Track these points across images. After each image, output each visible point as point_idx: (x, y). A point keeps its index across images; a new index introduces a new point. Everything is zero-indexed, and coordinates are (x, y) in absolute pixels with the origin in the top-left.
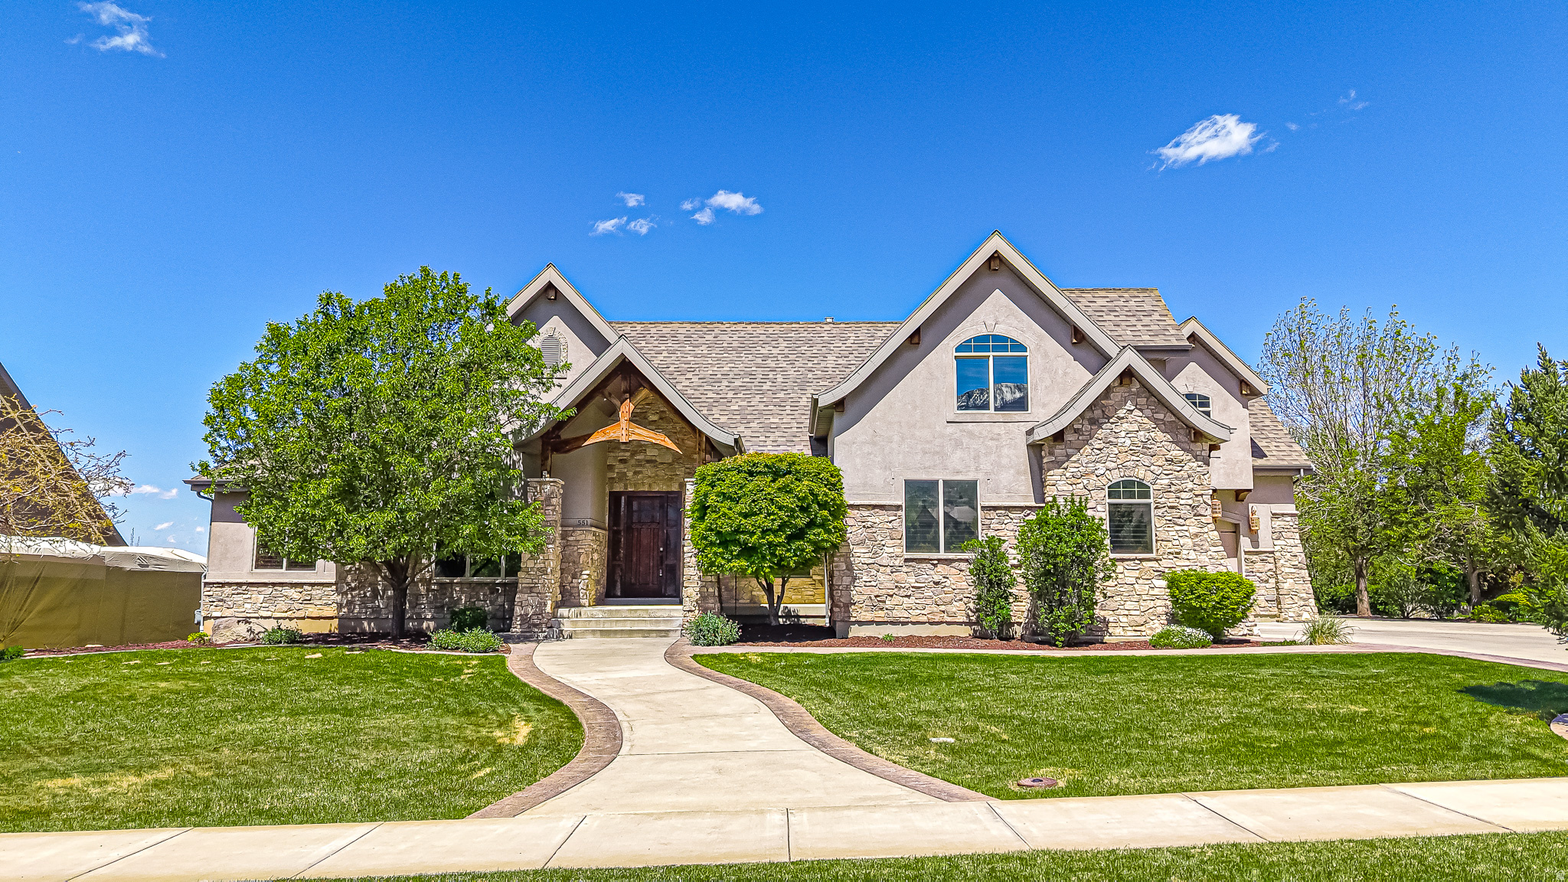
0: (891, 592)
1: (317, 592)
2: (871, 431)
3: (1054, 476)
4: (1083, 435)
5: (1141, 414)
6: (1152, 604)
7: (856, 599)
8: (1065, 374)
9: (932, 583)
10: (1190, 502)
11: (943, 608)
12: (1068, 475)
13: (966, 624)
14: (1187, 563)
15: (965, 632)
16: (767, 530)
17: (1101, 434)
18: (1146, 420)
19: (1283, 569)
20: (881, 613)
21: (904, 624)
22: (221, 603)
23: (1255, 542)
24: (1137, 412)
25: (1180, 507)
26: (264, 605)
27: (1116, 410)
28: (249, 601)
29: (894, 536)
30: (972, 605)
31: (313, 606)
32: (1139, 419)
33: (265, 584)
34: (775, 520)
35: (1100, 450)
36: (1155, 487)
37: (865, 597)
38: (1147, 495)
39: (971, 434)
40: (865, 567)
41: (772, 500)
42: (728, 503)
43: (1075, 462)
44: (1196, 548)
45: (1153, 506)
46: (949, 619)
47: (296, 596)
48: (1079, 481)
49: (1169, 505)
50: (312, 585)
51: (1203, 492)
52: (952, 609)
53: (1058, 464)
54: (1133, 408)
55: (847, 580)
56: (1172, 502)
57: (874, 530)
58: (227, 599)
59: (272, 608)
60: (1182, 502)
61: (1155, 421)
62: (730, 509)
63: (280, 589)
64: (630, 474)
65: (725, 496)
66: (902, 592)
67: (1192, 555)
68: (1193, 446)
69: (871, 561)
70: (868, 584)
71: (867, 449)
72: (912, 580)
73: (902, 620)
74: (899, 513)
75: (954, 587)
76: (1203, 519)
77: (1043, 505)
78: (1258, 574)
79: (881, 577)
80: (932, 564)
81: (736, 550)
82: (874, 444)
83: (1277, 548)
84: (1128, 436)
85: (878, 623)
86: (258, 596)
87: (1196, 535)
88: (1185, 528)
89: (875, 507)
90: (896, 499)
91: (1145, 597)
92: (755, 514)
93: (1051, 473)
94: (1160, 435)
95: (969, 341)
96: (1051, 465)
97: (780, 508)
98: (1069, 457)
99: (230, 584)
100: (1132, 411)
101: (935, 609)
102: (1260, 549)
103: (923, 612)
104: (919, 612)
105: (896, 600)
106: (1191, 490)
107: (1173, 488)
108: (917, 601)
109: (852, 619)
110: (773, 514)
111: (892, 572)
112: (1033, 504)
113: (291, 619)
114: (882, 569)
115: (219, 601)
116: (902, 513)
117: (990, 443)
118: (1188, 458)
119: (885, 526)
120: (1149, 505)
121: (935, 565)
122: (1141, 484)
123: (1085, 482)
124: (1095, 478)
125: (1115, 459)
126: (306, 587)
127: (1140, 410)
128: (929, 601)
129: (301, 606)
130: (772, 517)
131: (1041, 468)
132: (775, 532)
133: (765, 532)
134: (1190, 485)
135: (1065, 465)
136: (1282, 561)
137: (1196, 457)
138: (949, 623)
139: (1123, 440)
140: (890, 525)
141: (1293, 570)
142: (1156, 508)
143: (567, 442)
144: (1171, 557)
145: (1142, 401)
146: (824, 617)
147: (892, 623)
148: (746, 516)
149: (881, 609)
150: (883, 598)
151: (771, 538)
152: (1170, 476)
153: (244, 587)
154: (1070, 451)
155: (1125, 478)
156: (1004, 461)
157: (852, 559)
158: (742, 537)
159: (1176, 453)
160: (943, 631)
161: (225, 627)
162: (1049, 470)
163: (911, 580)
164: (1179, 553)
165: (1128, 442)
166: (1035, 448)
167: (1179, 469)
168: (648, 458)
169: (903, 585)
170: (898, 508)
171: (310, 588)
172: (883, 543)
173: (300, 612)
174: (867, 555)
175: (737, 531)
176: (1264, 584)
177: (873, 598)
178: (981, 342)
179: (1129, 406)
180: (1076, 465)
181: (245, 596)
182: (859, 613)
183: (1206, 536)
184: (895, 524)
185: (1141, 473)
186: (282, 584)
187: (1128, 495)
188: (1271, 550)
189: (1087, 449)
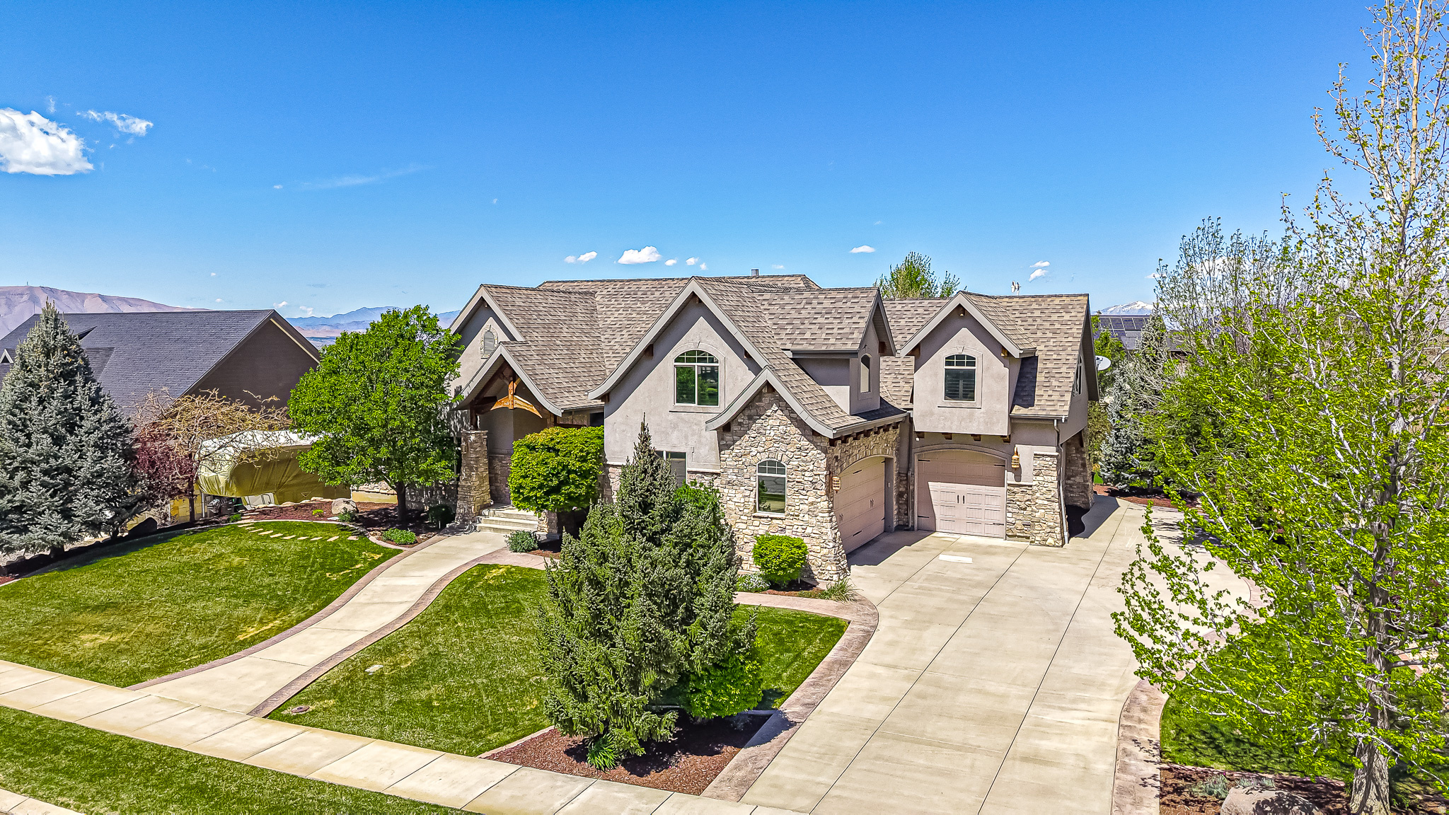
2: (625, 415)
3: (725, 454)
4: (744, 427)
5: (782, 415)
8: (742, 379)
10: (812, 479)
12: (732, 454)
14: (802, 523)
17: (755, 426)
18: (785, 418)
19: (1037, 501)
23: (1018, 477)
24: (779, 412)
25: (804, 482)
27: (766, 410)
32: (780, 417)
35: (754, 438)
36: (788, 467)
38: (783, 472)
39: (683, 420)
43: (737, 446)
44: (810, 513)
45: (787, 480)
48: (740, 459)
49: (797, 480)
51: (820, 473)
53: (727, 447)
56: (799, 478)
60: (806, 479)
61: (791, 419)
67: (807, 518)
71: (623, 427)
76: (818, 492)
77: (723, 472)
78: (1018, 503)
83: (1035, 483)
84: (773, 429)
87: (812, 503)
94: (793, 430)
95: (683, 354)
96: (723, 447)
98: (734, 442)
100: (776, 411)
102: (1021, 483)
106: (812, 471)
107: (800, 468)
112: (717, 471)
117: (694, 427)
118: (812, 447)
120: (784, 479)
122: (779, 464)
123: (744, 460)
124: (750, 458)
125: (763, 445)
127: (782, 411)
134: (812, 467)
136: (1038, 494)
137: (817, 447)
139: (769, 432)
141: (1046, 502)
142: (789, 481)
144: (792, 518)
145: (781, 405)
152: (799, 460)
154: (735, 438)
155: (769, 459)
156: (702, 440)
159: (805, 443)
162: (723, 450)
165: (772, 433)
166: (719, 431)
178: (692, 356)
179: (775, 407)
180: (739, 448)
185: (780, 456)
187: (771, 471)
188: (1030, 484)
189: (747, 436)
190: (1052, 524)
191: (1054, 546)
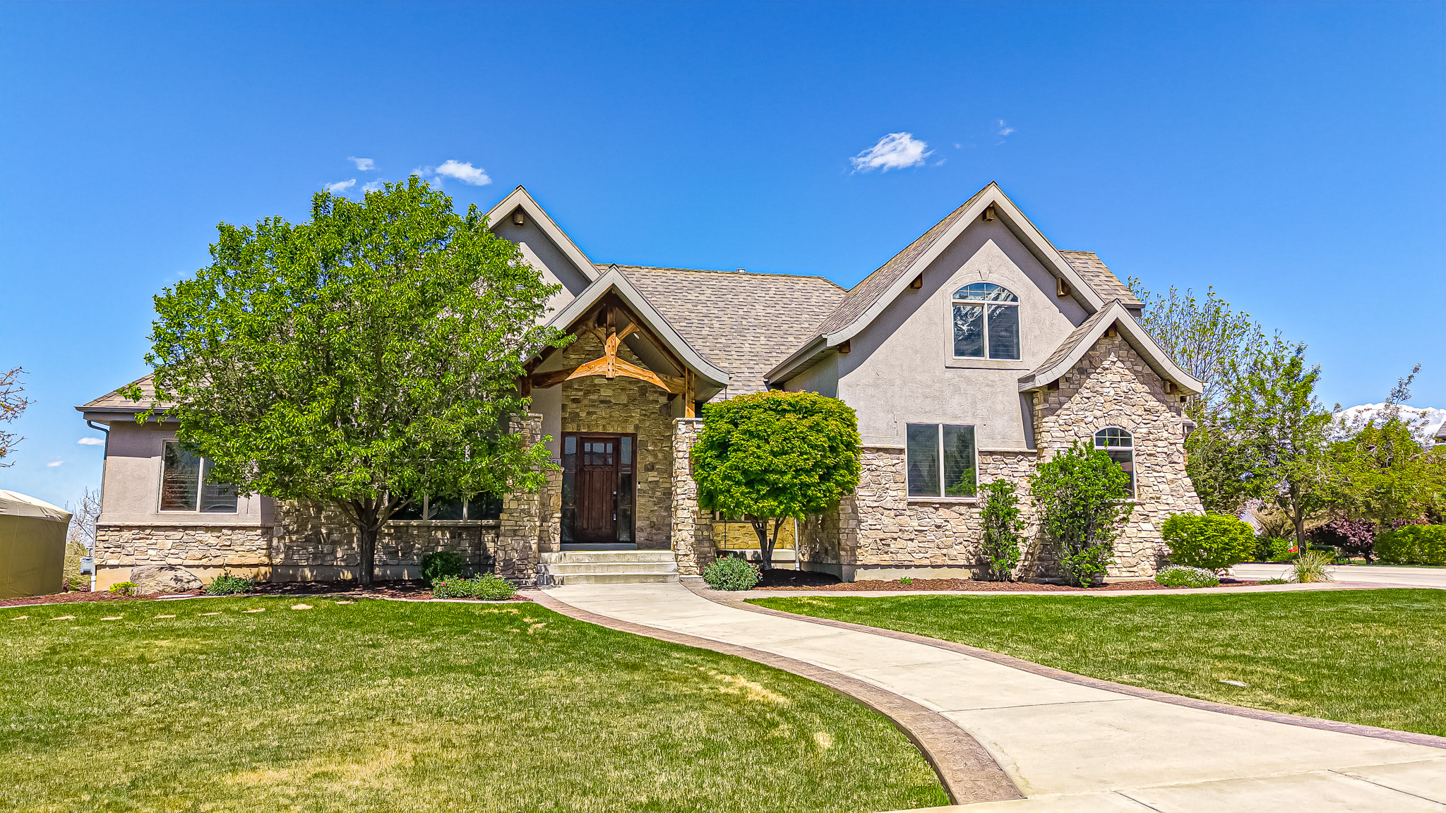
0: (895, 535)
1: (238, 536)
2: (874, 374)
3: (1049, 422)
4: (1073, 383)
5: (1123, 366)
6: (1140, 546)
7: (862, 542)
8: (1052, 324)
9: (933, 527)
10: (1166, 450)
11: (944, 551)
12: (1061, 422)
13: (966, 567)
14: (1167, 507)
15: (964, 574)
16: (801, 469)
17: (1089, 383)
18: (1127, 372)
20: (886, 557)
21: (908, 567)
22: (119, 550)
24: (1119, 364)
25: (1157, 455)
26: (172, 551)
27: (1102, 361)
28: (153, 547)
29: (897, 479)
30: (971, 549)
31: (234, 553)
32: (1121, 370)
33: (175, 528)
34: (808, 459)
35: (1088, 398)
36: (1136, 435)
37: (870, 541)
38: (1127, 442)
39: (968, 381)
40: (870, 510)
41: (803, 439)
42: (755, 441)
43: (1067, 409)
44: (1174, 493)
45: (1134, 453)
46: (950, 563)
47: (213, 541)
48: (1071, 428)
49: (1149, 452)
50: (233, 528)
51: (1176, 441)
52: (953, 552)
53: (1052, 411)
54: (1115, 359)
55: (853, 523)
56: (1151, 450)
57: (878, 473)
58: (127, 545)
59: (183, 555)
60: (1159, 450)
61: (1135, 372)
62: (759, 447)
63: (193, 533)
64: (583, 415)
65: (752, 434)
66: (906, 536)
67: (1171, 500)
68: (1167, 398)
69: (876, 504)
70: (873, 527)
71: (870, 391)
72: (915, 523)
73: (906, 563)
74: (902, 456)
75: (954, 530)
76: (1177, 466)
77: (1036, 451)
79: (886, 520)
80: (934, 508)
81: (764, 490)
82: (877, 386)
84: (1112, 386)
85: (883, 567)
86: (165, 542)
87: (1172, 481)
88: (1162, 474)
89: (879, 450)
90: (899, 443)
91: (1134, 540)
92: (785, 453)
93: (1046, 419)
94: (1139, 387)
95: (966, 288)
96: (1045, 412)
97: (813, 447)
98: (1061, 404)
99: (130, 528)
100: (1115, 362)
101: (937, 552)
103: (926, 555)
104: (922, 555)
105: (900, 543)
106: (1166, 439)
107: (1151, 437)
108: (921, 545)
109: (859, 563)
110: (806, 454)
111: (896, 516)
112: (1025, 449)
113: (206, 567)
114: (886, 512)
115: (116, 547)
116: (905, 457)
117: (986, 389)
118: (1164, 408)
119: (889, 470)
120: (1131, 452)
121: (936, 509)
122: (1123, 433)
123: (1076, 429)
124: (1084, 426)
125: (1101, 408)
126: (224, 531)
127: (1122, 362)
128: (931, 545)
129: (219, 553)
130: (805, 456)
131: (1032, 416)
132: (808, 472)
133: (798, 471)
134: (1166, 434)
135: (1058, 412)
137: (1169, 408)
138: (950, 566)
139: (1108, 390)
140: (893, 469)
142: (1137, 455)
143: (548, 376)
144: (1153, 501)
145: (1123, 353)
146: (794, 562)
147: (897, 567)
148: (775, 454)
149: (886, 553)
150: (888, 542)
151: (804, 478)
152: (1148, 426)
153: (148, 531)
154: (1062, 399)
155: (1110, 427)
156: (999, 407)
157: (857, 502)
158: (773, 477)
159: (1153, 403)
160: (945, 574)
161: (147, 576)
162: (1044, 417)
163: (913, 524)
164: (1159, 498)
165: (1112, 392)
166: (1028, 397)
167: (1156, 418)
168: (602, 398)
169: (907, 529)
170: (901, 451)
171: (230, 532)
172: (887, 486)
173: (217, 559)
174: (872, 498)
175: (766, 471)
177: (878, 541)
178: (976, 289)
179: (1113, 357)
180: (1068, 412)
181: (148, 542)
182: (865, 557)
183: (1180, 482)
184: (898, 467)
185: (1124, 422)
186: (195, 528)
187: (1112, 442)
189: (1077, 398)
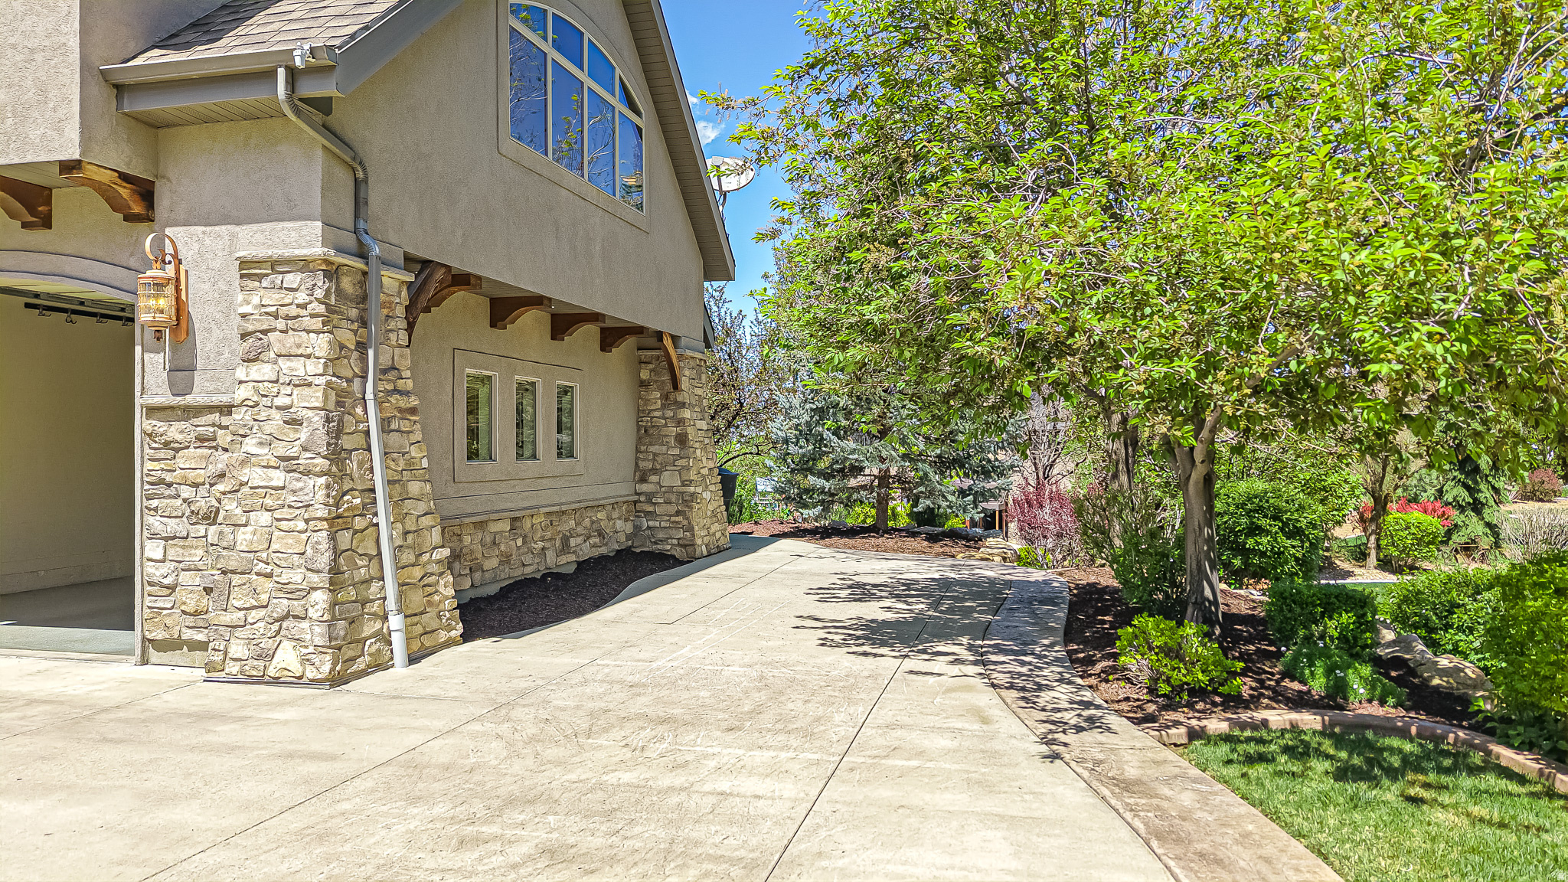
19: (246, 474)
23: (182, 371)
78: (186, 492)
83: (242, 393)
102: (193, 399)
136: (250, 445)
141: (278, 478)
176: (201, 530)
188: (225, 399)
190: (297, 577)
191: (298, 681)
